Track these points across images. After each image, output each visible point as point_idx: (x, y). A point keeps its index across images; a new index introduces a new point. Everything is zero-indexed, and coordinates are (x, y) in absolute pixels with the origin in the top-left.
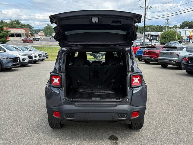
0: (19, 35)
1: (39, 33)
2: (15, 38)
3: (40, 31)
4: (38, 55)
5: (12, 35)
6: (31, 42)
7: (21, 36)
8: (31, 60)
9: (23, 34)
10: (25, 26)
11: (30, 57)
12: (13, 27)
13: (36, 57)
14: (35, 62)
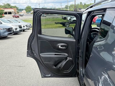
0: (10, 13)
1: (23, 12)
2: (8, 15)
3: (23, 10)
4: (26, 25)
5: (6, 13)
6: (18, 17)
7: (11, 14)
8: (21, 29)
9: (13, 12)
10: (13, 7)
11: (20, 27)
12: (6, 8)
13: (24, 26)
14: (24, 31)
